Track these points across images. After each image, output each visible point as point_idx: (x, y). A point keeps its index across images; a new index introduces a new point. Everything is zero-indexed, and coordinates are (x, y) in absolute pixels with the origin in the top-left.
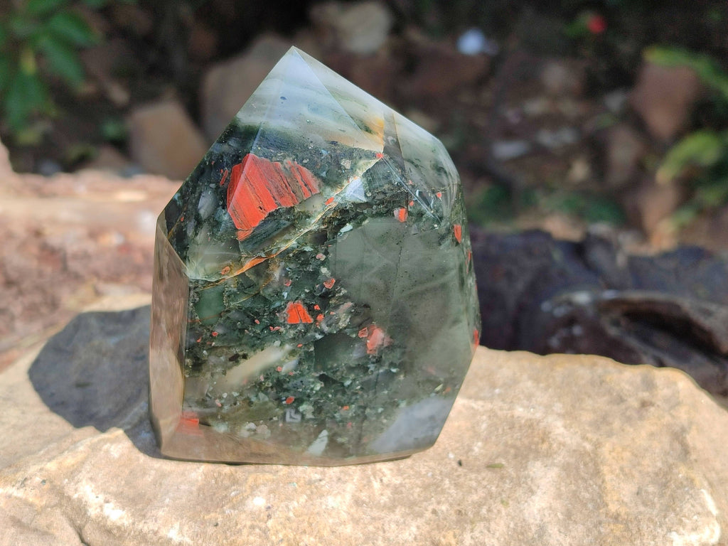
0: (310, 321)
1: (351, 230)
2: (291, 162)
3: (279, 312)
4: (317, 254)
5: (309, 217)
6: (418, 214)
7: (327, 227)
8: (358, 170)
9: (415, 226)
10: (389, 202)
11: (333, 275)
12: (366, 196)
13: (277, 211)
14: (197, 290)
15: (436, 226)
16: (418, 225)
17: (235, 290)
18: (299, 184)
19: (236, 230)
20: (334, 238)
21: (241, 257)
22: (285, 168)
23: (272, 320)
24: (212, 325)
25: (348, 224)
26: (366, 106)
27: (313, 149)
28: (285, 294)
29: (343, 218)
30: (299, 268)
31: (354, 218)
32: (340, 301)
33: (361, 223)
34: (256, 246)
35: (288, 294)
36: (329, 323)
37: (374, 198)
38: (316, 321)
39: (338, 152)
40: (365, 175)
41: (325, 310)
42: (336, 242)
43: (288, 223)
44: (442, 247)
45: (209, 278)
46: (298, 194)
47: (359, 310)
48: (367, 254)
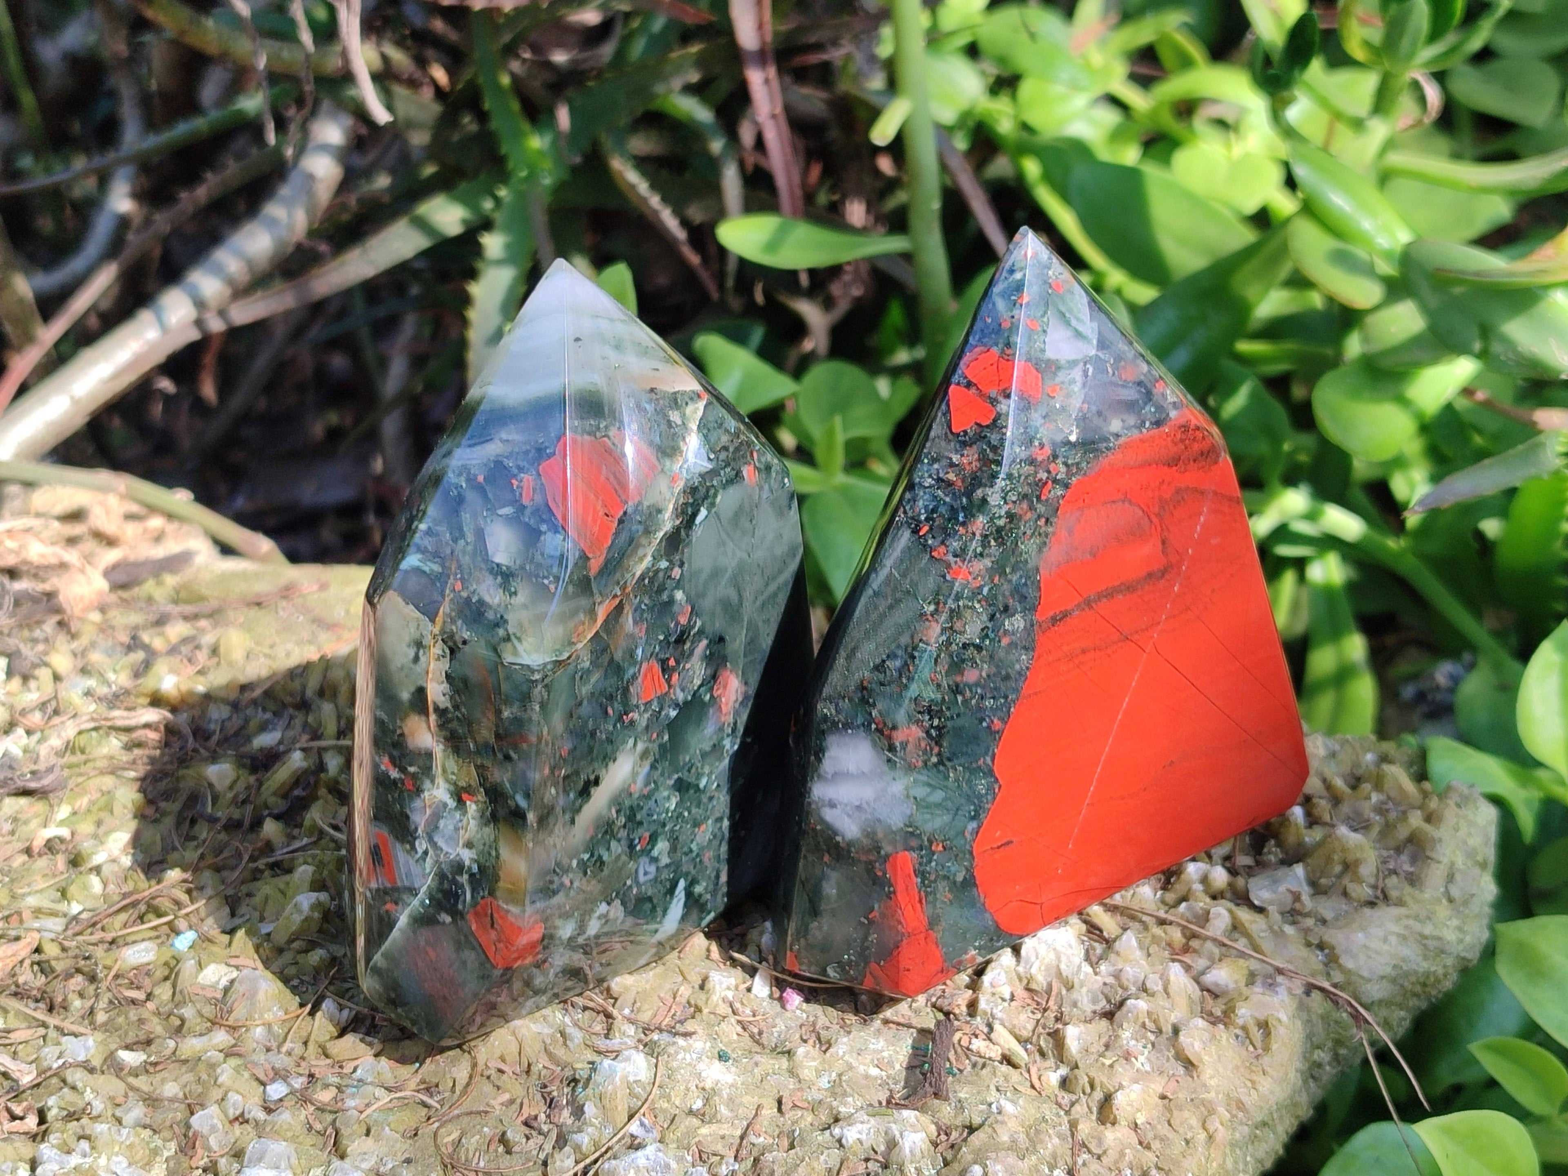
0: (664, 689)
1: (707, 517)
2: (617, 432)
3: (632, 684)
4: (672, 569)
5: (660, 511)
6: (766, 468)
7: (681, 521)
8: (690, 424)
9: (766, 486)
10: (734, 460)
11: (688, 599)
12: (709, 459)
13: (625, 513)
14: (546, 681)
16: (769, 484)
17: (588, 663)
19: (587, 558)
20: (689, 537)
21: (594, 604)
22: (614, 444)
23: (625, 702)
25: (701, 508)
28: (639, 652)
29: (694, 500)
30: (654, 600)
31: (706, 497)
32: (695, 642)
33: (714, 501)
34: (610, 578)
35: (642, 651)
36: (684, 685)
37: (718, 459)
38: (670, 687)
39: (662, 401)
40: (699, 430)
41: (680, 664)
42: (691, 542)
43: (640, 530)
45: (560, 655)
47: (713, 650)
48: (723, 549)
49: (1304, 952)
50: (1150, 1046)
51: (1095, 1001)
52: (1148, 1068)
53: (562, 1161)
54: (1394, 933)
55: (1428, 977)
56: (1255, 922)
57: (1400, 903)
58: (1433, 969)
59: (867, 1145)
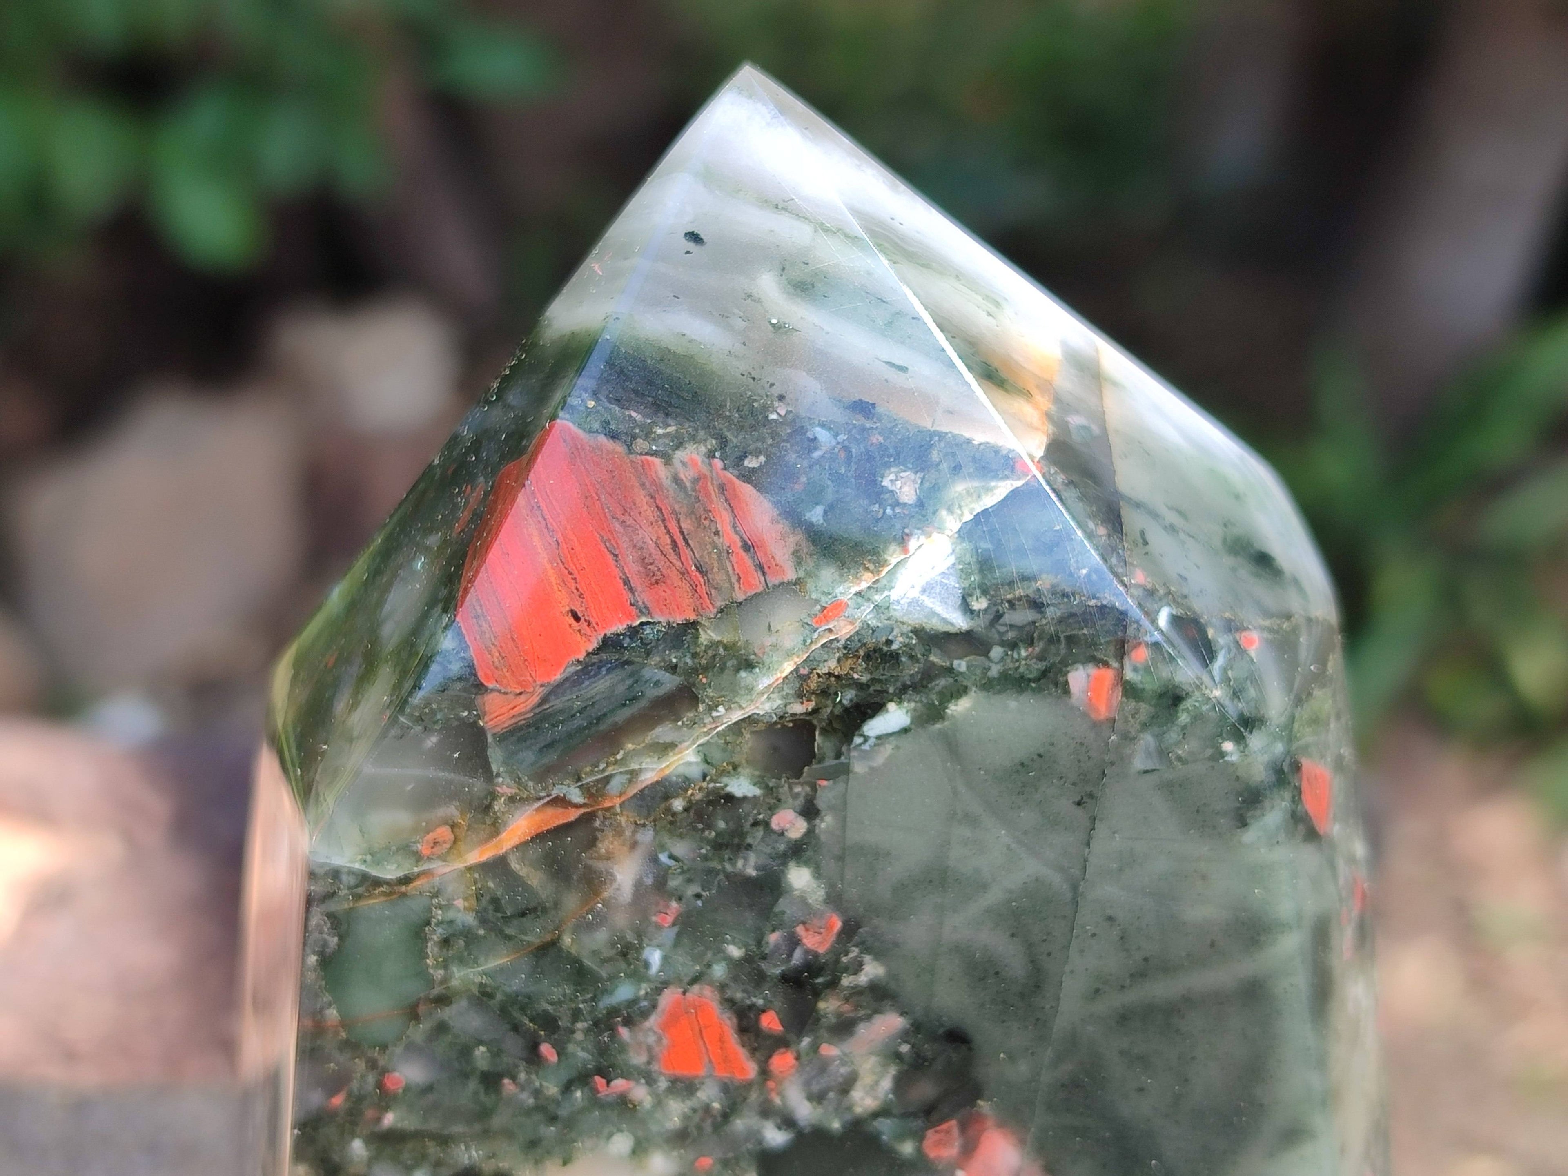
0: (743, 1070)
1: (905, 731)
2: (699, 459)
3: (628, 1022)
4: (772, 809)
5: (749, 665)
6: (1162, 696)
7: (815, 711)
8: (944, 513)
9: (1147, 739)
10: (1054, 640)
11: (834, 899)
12: (966, 608)
13: (633, 632)
14: (333, 906)
15: (1228, 746)
16: (1159, 737)
17: (470, 919)
18: (722, 541)
19: (480, 688)
20: (838, 755)
21: (493, 796)
22: (676, 480)
23: (602, 1051)
24: (384, 1047)
25: (892, 706)
26: (997, 304)
27: (783, 421)
28: (655, 957)
29: (873, 681)
30: (705, 858)
31: (919, 685)
32: (857, 1007)
33: (943, 705)
34: (552, 757)
35: (665, 959)
36: (815, 1088)
37: (998, 616)
38: (765, 1073)
39: (877, 438)
40: (966, 533)
41: (800, 1035)
42: (844, 770)
43: (670, 682)
44: (1250, 836)
45: (377, 863)
46: (718, 577)
47: (928, 1049)
48: (965, 832)
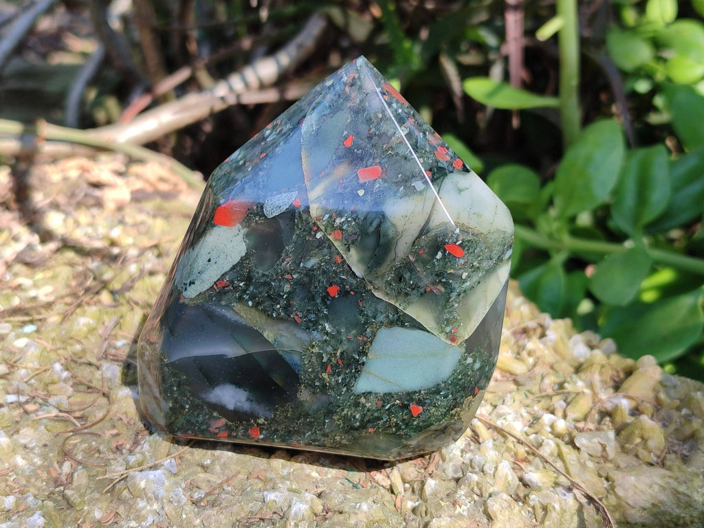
49: (595, 479)
50: (473, 502)
51: (456, 472)
52: (465, 513)
53: (116, 466)
54: (658, 484)
55: (679, 520)
56: (570, 454)
57: (669, 469)
58: (683, 515)
59: (278, 505)
